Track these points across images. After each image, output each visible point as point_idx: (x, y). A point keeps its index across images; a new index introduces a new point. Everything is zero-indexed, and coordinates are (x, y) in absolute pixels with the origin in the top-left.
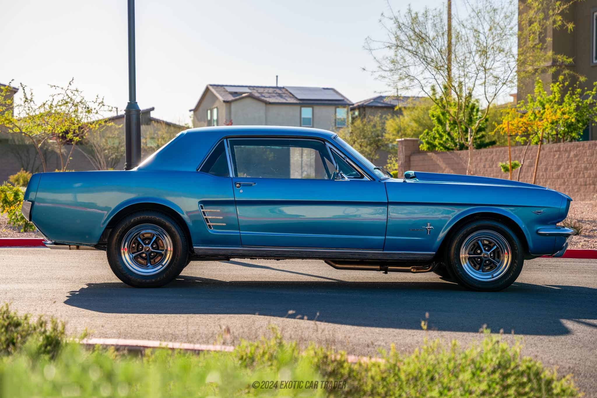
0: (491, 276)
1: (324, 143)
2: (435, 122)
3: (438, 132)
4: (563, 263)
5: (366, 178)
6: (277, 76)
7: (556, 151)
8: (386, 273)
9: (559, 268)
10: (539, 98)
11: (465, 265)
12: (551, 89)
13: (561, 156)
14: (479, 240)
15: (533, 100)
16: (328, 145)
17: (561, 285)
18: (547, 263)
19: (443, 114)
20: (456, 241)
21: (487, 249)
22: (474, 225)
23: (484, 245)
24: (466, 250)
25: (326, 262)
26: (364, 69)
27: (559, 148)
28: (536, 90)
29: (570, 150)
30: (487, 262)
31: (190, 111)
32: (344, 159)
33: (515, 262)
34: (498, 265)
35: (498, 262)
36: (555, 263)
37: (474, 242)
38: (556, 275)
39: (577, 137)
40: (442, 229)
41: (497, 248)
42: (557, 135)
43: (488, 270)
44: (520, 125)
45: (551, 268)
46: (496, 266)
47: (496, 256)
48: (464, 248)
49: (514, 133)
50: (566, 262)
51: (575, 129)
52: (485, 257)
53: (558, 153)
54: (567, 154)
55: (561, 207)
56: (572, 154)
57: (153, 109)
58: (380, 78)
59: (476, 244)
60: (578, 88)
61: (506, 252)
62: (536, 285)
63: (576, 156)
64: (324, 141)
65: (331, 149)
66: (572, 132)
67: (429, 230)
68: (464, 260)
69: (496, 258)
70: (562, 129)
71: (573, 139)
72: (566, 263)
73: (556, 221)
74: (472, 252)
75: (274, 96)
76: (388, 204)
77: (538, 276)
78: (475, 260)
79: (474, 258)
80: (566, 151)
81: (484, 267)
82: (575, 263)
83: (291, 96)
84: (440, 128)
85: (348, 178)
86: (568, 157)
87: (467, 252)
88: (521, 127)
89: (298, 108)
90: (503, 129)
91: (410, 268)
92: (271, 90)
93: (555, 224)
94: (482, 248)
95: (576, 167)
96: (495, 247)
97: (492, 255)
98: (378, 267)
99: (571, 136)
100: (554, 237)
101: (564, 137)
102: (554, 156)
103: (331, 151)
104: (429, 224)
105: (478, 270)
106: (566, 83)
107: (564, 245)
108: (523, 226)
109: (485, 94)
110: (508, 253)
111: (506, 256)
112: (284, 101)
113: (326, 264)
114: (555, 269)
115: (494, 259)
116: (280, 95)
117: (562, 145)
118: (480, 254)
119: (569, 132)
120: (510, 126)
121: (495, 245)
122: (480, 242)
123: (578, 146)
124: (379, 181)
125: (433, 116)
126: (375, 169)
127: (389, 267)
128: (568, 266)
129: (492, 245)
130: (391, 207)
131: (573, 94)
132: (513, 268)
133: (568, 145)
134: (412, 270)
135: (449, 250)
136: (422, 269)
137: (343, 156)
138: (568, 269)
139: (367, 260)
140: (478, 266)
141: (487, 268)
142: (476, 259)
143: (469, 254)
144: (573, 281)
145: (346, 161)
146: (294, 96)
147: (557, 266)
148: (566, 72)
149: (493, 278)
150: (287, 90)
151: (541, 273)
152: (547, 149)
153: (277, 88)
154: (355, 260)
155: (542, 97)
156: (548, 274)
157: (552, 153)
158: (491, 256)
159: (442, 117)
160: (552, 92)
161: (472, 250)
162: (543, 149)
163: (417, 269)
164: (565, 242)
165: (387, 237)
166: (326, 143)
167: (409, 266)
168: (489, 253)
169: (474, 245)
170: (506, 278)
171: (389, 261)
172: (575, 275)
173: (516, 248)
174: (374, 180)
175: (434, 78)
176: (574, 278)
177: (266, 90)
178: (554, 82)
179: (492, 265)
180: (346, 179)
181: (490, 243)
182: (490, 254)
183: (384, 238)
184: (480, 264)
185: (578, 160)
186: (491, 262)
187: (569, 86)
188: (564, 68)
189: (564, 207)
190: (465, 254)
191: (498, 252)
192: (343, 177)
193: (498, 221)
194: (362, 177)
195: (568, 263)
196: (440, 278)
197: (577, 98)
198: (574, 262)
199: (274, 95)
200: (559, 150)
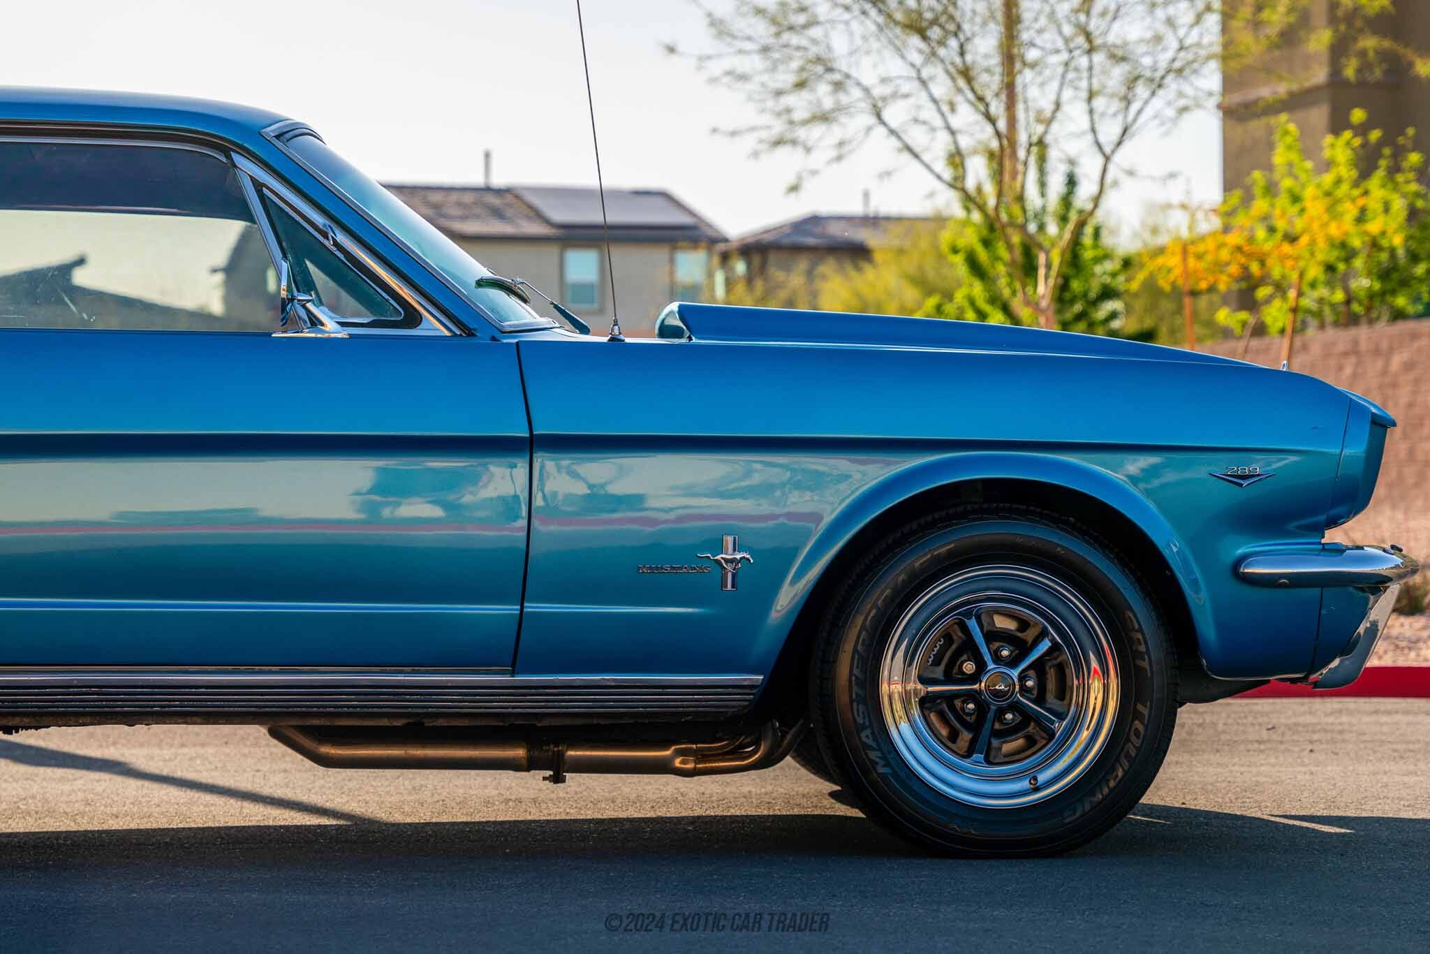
0: (1025, 784)
1: (229, 157)
2: (962, 270)
3: (972, 302)
4: (1366, 719)
5: (433, 326)
6: (487, 156)
7: (1345, 354)
8: (557, 779)
9: (1347, 736)
10: (1287, 183)
11: (905, 727)
12: (1327, 154)
13: (1360, 371)
14: (968, 614)
15: (1271, 189)
16: (247, 167)
17: (1351, 813)
18: (1302, 720)
19: (986, 243)
20: (859, 621)
21: (1005, 653)
22: (943, 545)
23: (993, 636)
24: (909, 660)
25: (274, 733)
26: (671, 50)
27: (1356, 343)
28: (1280, 157)
29: (1391, 350)
30: (1009, 716)
31: (215, 271)
32: (326, 236)
33: (1137, 715)
34: (1060, 727)
35: (1061, 717)
36: (1331, 719)
37: (948, 620)
38: (1333, 770)
39: (1411, 309)
40: (790, 564)
41: (1055, 647)
42: (1348, 302)
43: (1012, 758)
44: (1225, 254)
45: (1316, 737)
46: (1051, 735)
47: (1051, 685)
48: (900, 653)
49: (1203, 285)
50: (1376, 712)
51: (1405, 283)
52: (998, 694)
53: (1353, 359)
54: (1380, 364)
55: (1347, 452)
56: (1397, 361)
57: (81, 262)
58: (726, 80)
59: (958, 635)
60: (1413, 150)
61: (1094, 664)
62: (1242, 817)
63: (1409, 366)
64: (226, 152)
65: (259, 186)
66: (1393, 292)
67: (729, 567)
68: (898, 706)
69: (1051, 699)
70: (1363, 283)
71: (1398, 315)
72: (1374, 718)
73: (1322, 518)
74: (939, 672)
75: (478, 217)
76: (530, 445)
77: (1259, 774)
78: (952, 708)
79: (950, 698)
80: (1377, 352)
81: (995, 743)
82: (1410, 718)
83: (532, 214)
84: (978, 289)
85: (343, 324)
86: (1384, 372)
87: (914, 672)
88: (1228, 264)
89: (552, 252)
90: (1169, 271)
91: (668, 753)
92: (468, 198)
93: (1320, 529)
94: (984, 650)
95: (1410, 405)
96: (1045, 645)
97: (1030, 683)
98: (520, 753)
99: (1392, 307)
100: (1316, 591)
101: (1369, 309)
102: (1340, 368)
103: (262, 198)
104: (729, 540)
105: (968, 755)
106: (1375, 135)
107: (1361, 629)
108: (1171, 544)
109: (1093, 130)
110: (1106, 672)
111: (1096, 685)
112: (508, 229)
113: (282, 748)
114: (1333, 741)
115: (1040, 700)
116: (497, 213)
117: (1363, 333)
118: (975, 678)
119: (1383, 294)
120: (1192, 262)
121: (1043, 634)
122: (972, 624)
123: (1414, 336)
124: (494, 339)
125: (955, 250)
126: (481, 283)
127: (571, 753)
128: (1385, 729)
129: (1029, 635)
130: (546, 462)
131: (1395, 169)
132: (1128, 740)
133: (1384, 330)
134: (677, 763)
135: (829, 662)
136: (724, 755)
137: (319, 219)
138: (1382, 742)
139: (442, 722)
140: (966, 736)
141: (1007, 747)
142: (958, 703)
143: (923, 680)
144: (1404, 793)
145: (336, 244)
146: (538, 216)
147: (1341, 732)
148: (1369, 43)
149: (1037, 789)
150: (517, 197)
151: (1273, 760)
152: (1316, 349)
153: (488, 189)
154: (384, 722)
155: (1296, 178)
156: (1303, 765)
157: (1333, 362)
158: (1024, 690)
159: (982, 255)
160: (1328, 165)
161: (937, 662)
162: (1305, 347)
163: (702, 756)
164: (1363, 615)
165: (530, 607)
166: (236, 157)
167: (664, 745)
168: (1015, 673)
169: (948, 637)
170: (1093, 794)
171: (545, 723)
172: (1411, 768)
173: (1142, 648)
174: (470, 333)
175: (914, 75)
176: (1412, 780)
177: (454, 197)
178: (1336, 130)
179: (1031, 728)
180: (331, 327)
181: (1024, 625)
182: (1023, 677)
183: (514, 609)
184: (975, 728)
185: (1417, 382)
186: (1027, 717)
187: (1381, 143)
188: (1361, 31)
189: (1356, 450)
190: (905, 678)
191: (1061, 669)
192: (315, 322)
193: (1057, 521)
194: (412, 318)
195: (1384, 719)
196: (833, 795)
197: (1408, 182)
198: (1406, 713)
199: (478, 211)
200: (1354, 351)
